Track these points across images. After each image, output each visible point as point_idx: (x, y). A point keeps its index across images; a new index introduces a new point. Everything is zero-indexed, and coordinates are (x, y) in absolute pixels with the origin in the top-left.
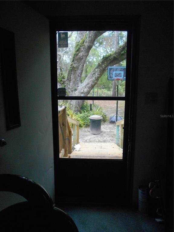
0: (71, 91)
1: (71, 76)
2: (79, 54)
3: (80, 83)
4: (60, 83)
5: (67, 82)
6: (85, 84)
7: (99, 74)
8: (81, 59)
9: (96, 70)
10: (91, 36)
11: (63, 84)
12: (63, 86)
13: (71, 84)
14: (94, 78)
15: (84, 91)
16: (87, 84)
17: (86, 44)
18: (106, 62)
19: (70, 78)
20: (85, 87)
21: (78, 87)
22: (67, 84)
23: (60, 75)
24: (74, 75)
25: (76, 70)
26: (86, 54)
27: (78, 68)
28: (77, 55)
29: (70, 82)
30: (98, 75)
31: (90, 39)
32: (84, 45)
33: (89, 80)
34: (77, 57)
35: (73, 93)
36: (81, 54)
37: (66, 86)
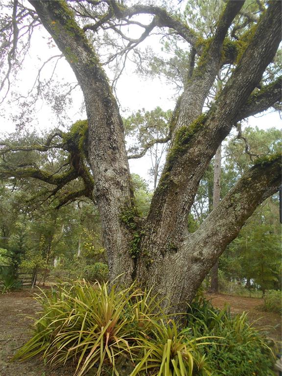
0: (159, 253)
1: (161, 207)
2: (191, 150)
3: (186, 231)
4: (128, 228)
5: (147, 225)
6: (204, 235)
7: (246, 206)
8: (193, 163)
9: (237, 196)
10: (230, 103)
11: (135, 229)
12: (137, 236)
13: (161, 230)
14: (230, 219)
15: (201, 253)
16: (210, 233)
17: (212, 125)
18: (264, 177)
19: (160, 213)
20: (206, 243)
21: (182, 241)
22: (150, 229)
23: (130, 205)
24: (171, 205)
25: (176, 193)
26: (210, 151)
27: (183, 186)
28: (184, 152)
29: (159, 225)
30: (244, 209)
31: (225, 111)
32: (207, 127)
33: (218, 224)
34: (184, 157)
35: (167, 258)
36: (195, 150)
37: (143, 235)
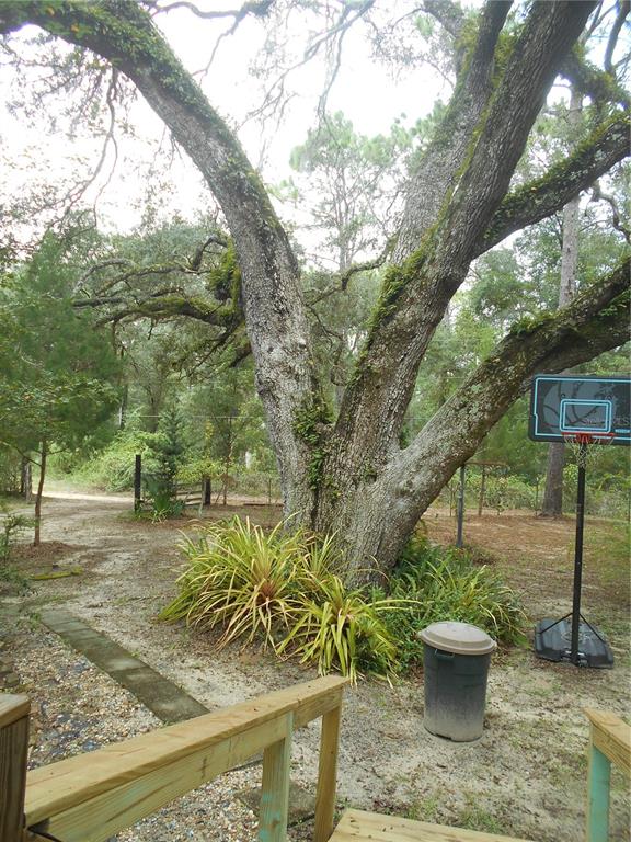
0: (350, 482)
1: (354, 409)
2: (400, 315)
3: (394, 446)
4: (307, 442)
5: (334, 439)
6: (417, 454)
7: (488, 406)
8: (404, 336)
9: (475, 388)
10: (457, 234)
11: (317, 444)
12: (318, 456)
13: (353, 447)
14: (461, 427)
15: (410, 484)
16: (426, 451)
17: (431, 272)
18: (522, 355)
19: (352, 419)
20: (419, 467)
21: (385, 463)
22: (337, 445)
23: (310, 406)
24: (369, 406)
25: (378, 387)
26: (432, 315)
27: (388, 375)
28: (389, 317)
29: (350, 439)
30: (484, 411)
31: (450, 249)
32: (423, 277)
33: (440, 437)
34: (389, 327)
35: (360, 489)
36: (406, 315)
37: (328, 454)
